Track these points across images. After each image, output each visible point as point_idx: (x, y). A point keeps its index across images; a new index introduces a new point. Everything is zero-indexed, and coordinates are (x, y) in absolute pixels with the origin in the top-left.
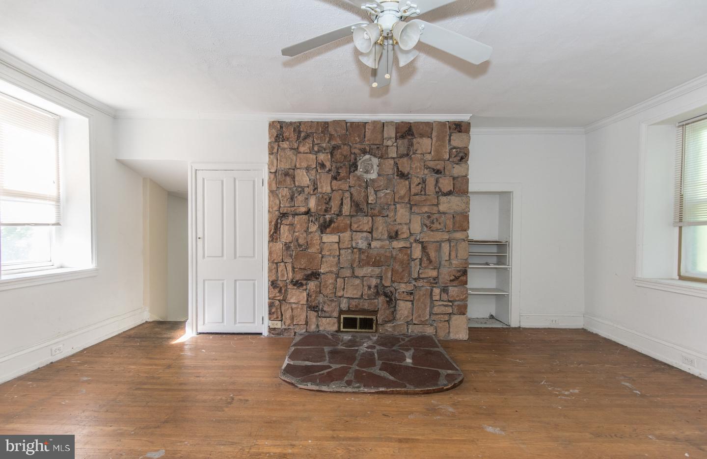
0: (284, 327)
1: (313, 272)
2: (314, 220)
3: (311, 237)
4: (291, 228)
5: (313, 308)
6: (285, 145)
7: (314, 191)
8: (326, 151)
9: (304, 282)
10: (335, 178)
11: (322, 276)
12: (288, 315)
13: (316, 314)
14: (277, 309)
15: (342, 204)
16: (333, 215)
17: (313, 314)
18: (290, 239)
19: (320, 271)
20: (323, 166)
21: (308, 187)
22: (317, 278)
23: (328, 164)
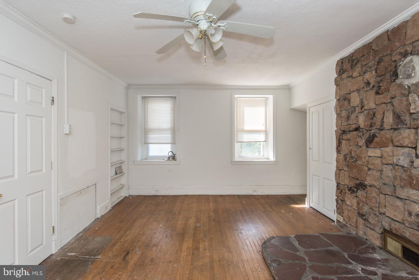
0: (344, 223)
1: (360, 183)
2: (361, 135)
3: (361, 151)
4: (347, 143)
5: (361, 215)
6: (344, 76)
7: (361, 109)
8: (371, 69)
9: (355, 190)
10: (377, 93)
11: (368, 188)
12: (346, 213)
13: (363, 222)
14: (340, 206)
15: (383, 118)
16: (376, 130)
17: (361, 221)
18: (347, 151)
19: (366, 182)
20: (368, 83)
21: (358, 106)
22: (364, 189)
23: (372, 82)
